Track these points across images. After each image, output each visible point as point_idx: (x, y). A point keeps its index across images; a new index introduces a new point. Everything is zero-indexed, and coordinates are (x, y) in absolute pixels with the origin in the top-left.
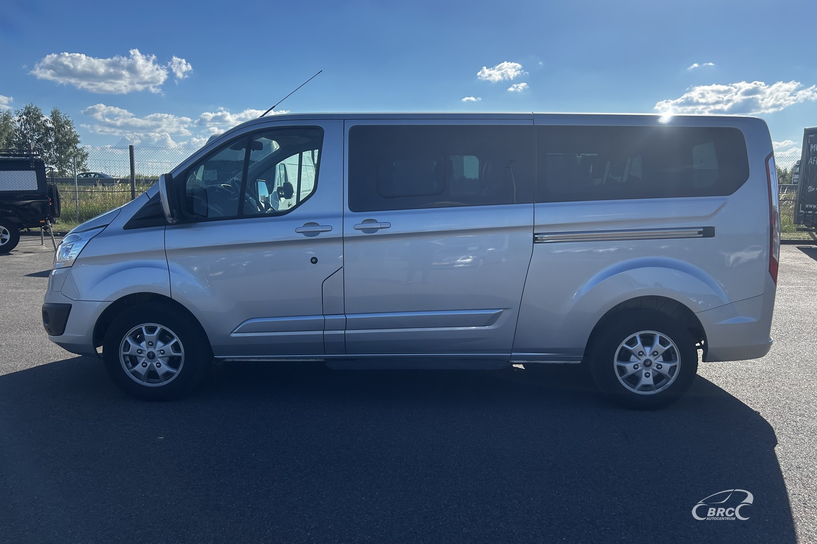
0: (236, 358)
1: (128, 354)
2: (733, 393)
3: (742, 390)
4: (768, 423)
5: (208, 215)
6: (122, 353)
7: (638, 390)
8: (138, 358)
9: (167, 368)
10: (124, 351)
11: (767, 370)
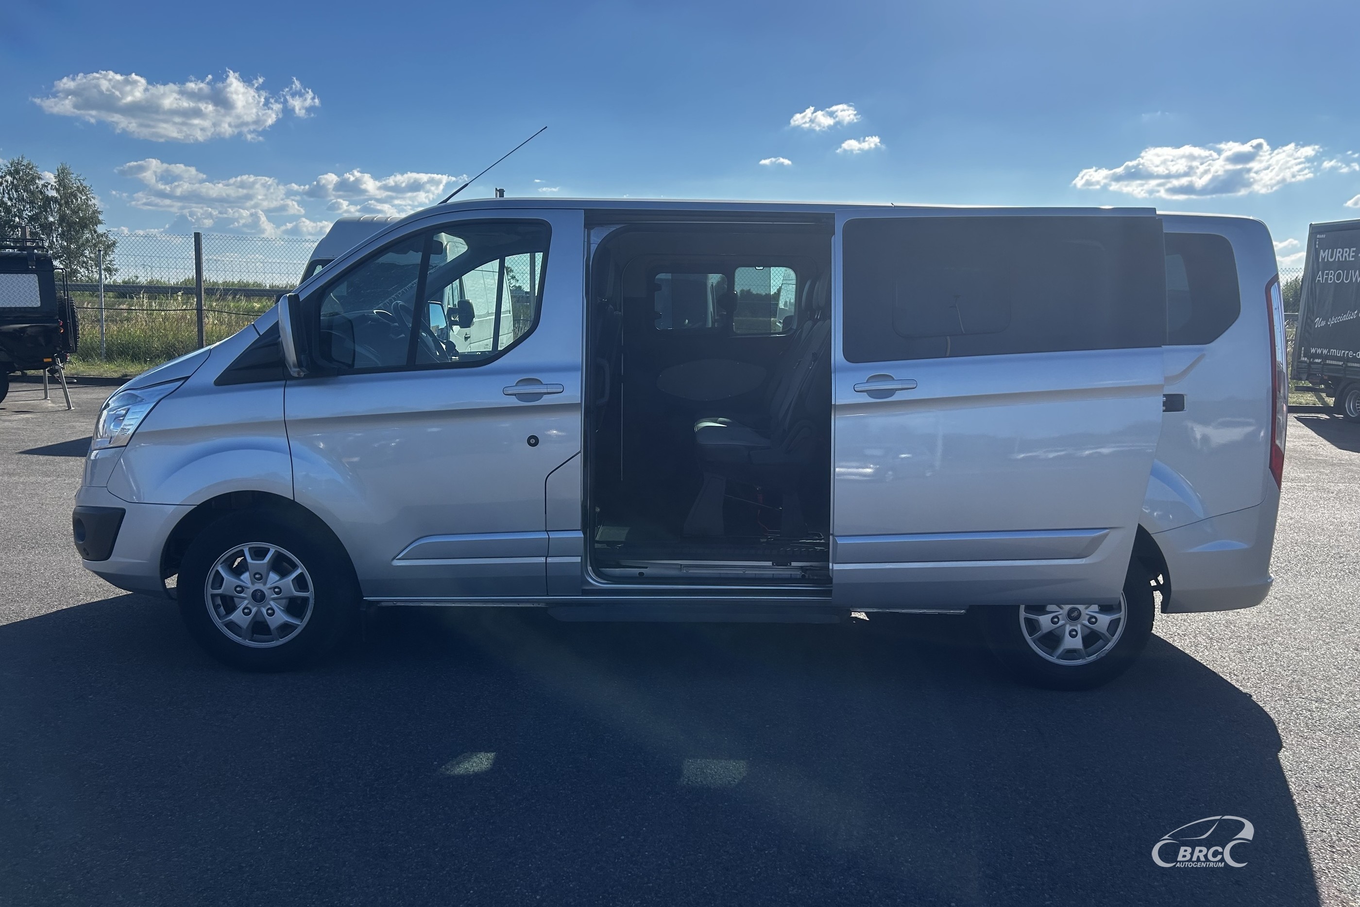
0: (399, 601)
1: (221, 592)
2: (1208, 662)
3: (1222, 657)
4: (1266, 713)
5: (355, 362)
6: (209, 591)
7: (1058, 658)
8: (235, 599)
9: (285, 617)
10: (213, 588)
11: (1260, 624)
